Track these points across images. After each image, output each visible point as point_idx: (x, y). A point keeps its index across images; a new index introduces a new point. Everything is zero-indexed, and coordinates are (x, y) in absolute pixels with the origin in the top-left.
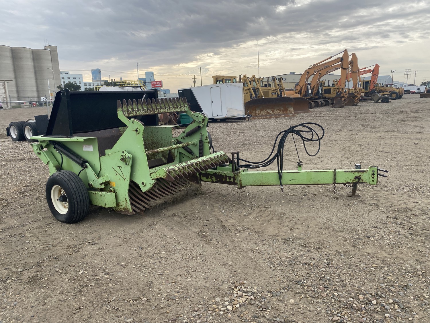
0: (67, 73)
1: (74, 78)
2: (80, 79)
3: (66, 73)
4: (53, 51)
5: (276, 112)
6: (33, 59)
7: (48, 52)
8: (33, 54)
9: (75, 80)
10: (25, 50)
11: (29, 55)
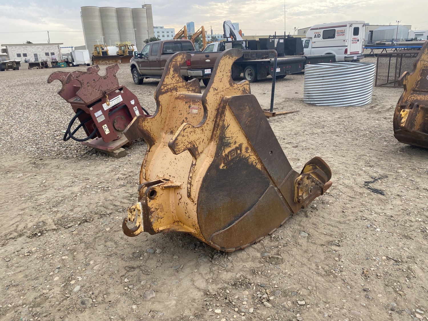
0: (162, 28)
1: (168, 32)
2: (172, 32)
4: (148, 8)
6: (133, 18)
7: (144, 10)
8: (133, 13)
9: (168, 34)
10: (126, 10)
11: (129, 14)
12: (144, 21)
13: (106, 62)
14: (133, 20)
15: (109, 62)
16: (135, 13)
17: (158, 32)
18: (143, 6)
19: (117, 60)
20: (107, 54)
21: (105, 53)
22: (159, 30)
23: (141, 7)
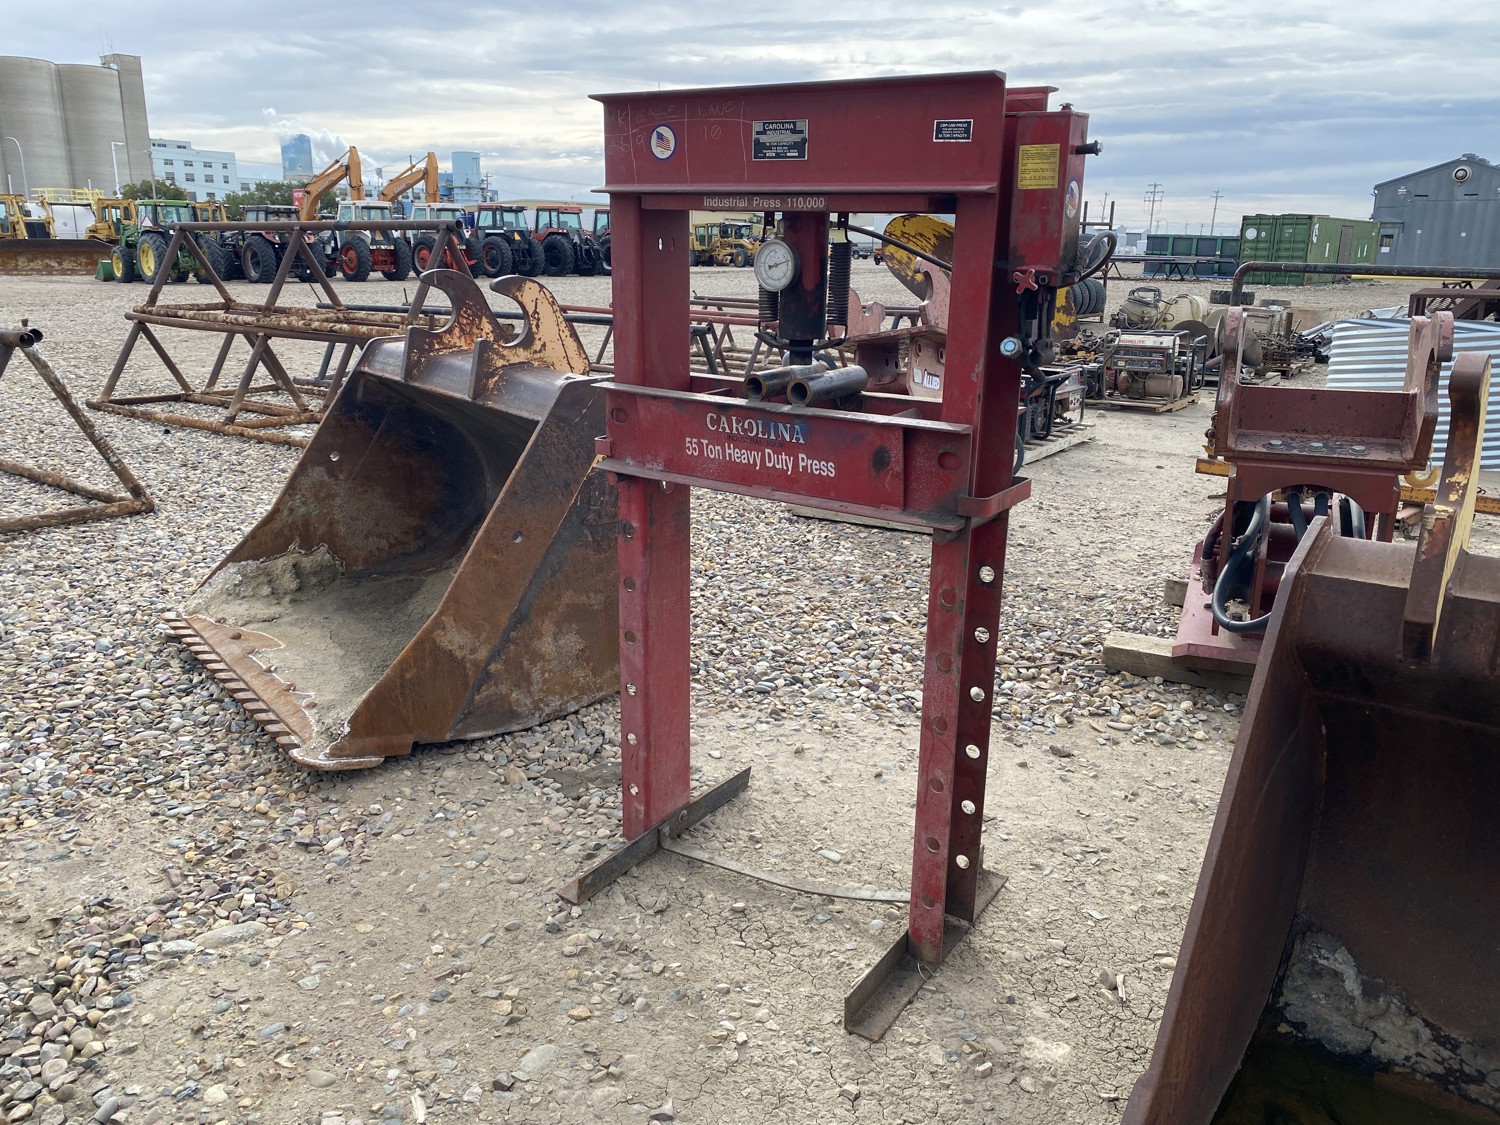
0: (185, 147)
1: (208, 165)
2: (225, 167)
3: (179, 147)
4: (128, 72)
5: (67, 265)
6: (63, 99)
7: (112, 75)
8: (60, 82)
9: (208, 171)
10: (33, 68)
11: (46, 85)
12: (111, 115)
13: (48, 265)
14: (64, 110)
15: (60, 264)
16: (71, 85)
17: (168, 162)
18: (106, 62)
19: (96, 257)
20: (48, 234)
21: (39, 230)
22: (170, 153)
23: (98, 63)
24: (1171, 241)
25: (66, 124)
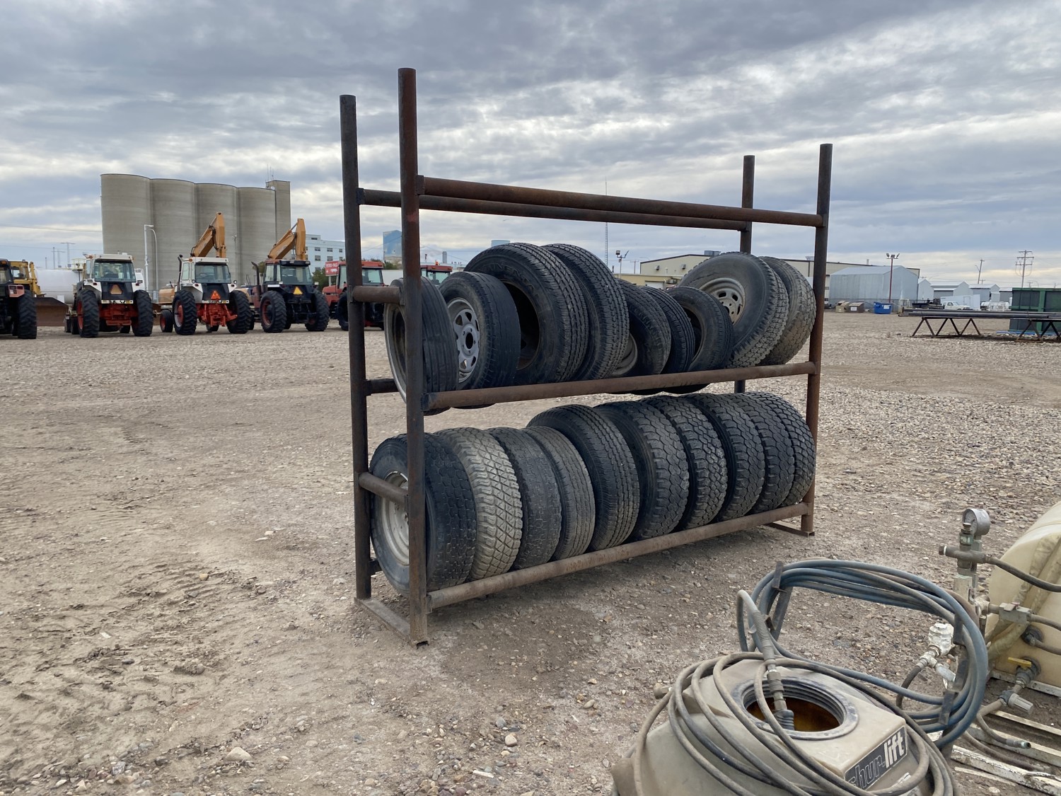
0: (317, 239)
1: (330, 250)
3: (313, 239)
4: (281, 192)
6: (239, 209)
7: (271, 194)
8: (239, 198)
9: (330, 254)
10: (221, 190)
11: (229, 200)
12: (268, 218)
14: (239, 216)
16: (245, 200)
18: (268, 186)
23: (264, 186)
24: (1042, 295)
25: (239, 225)
